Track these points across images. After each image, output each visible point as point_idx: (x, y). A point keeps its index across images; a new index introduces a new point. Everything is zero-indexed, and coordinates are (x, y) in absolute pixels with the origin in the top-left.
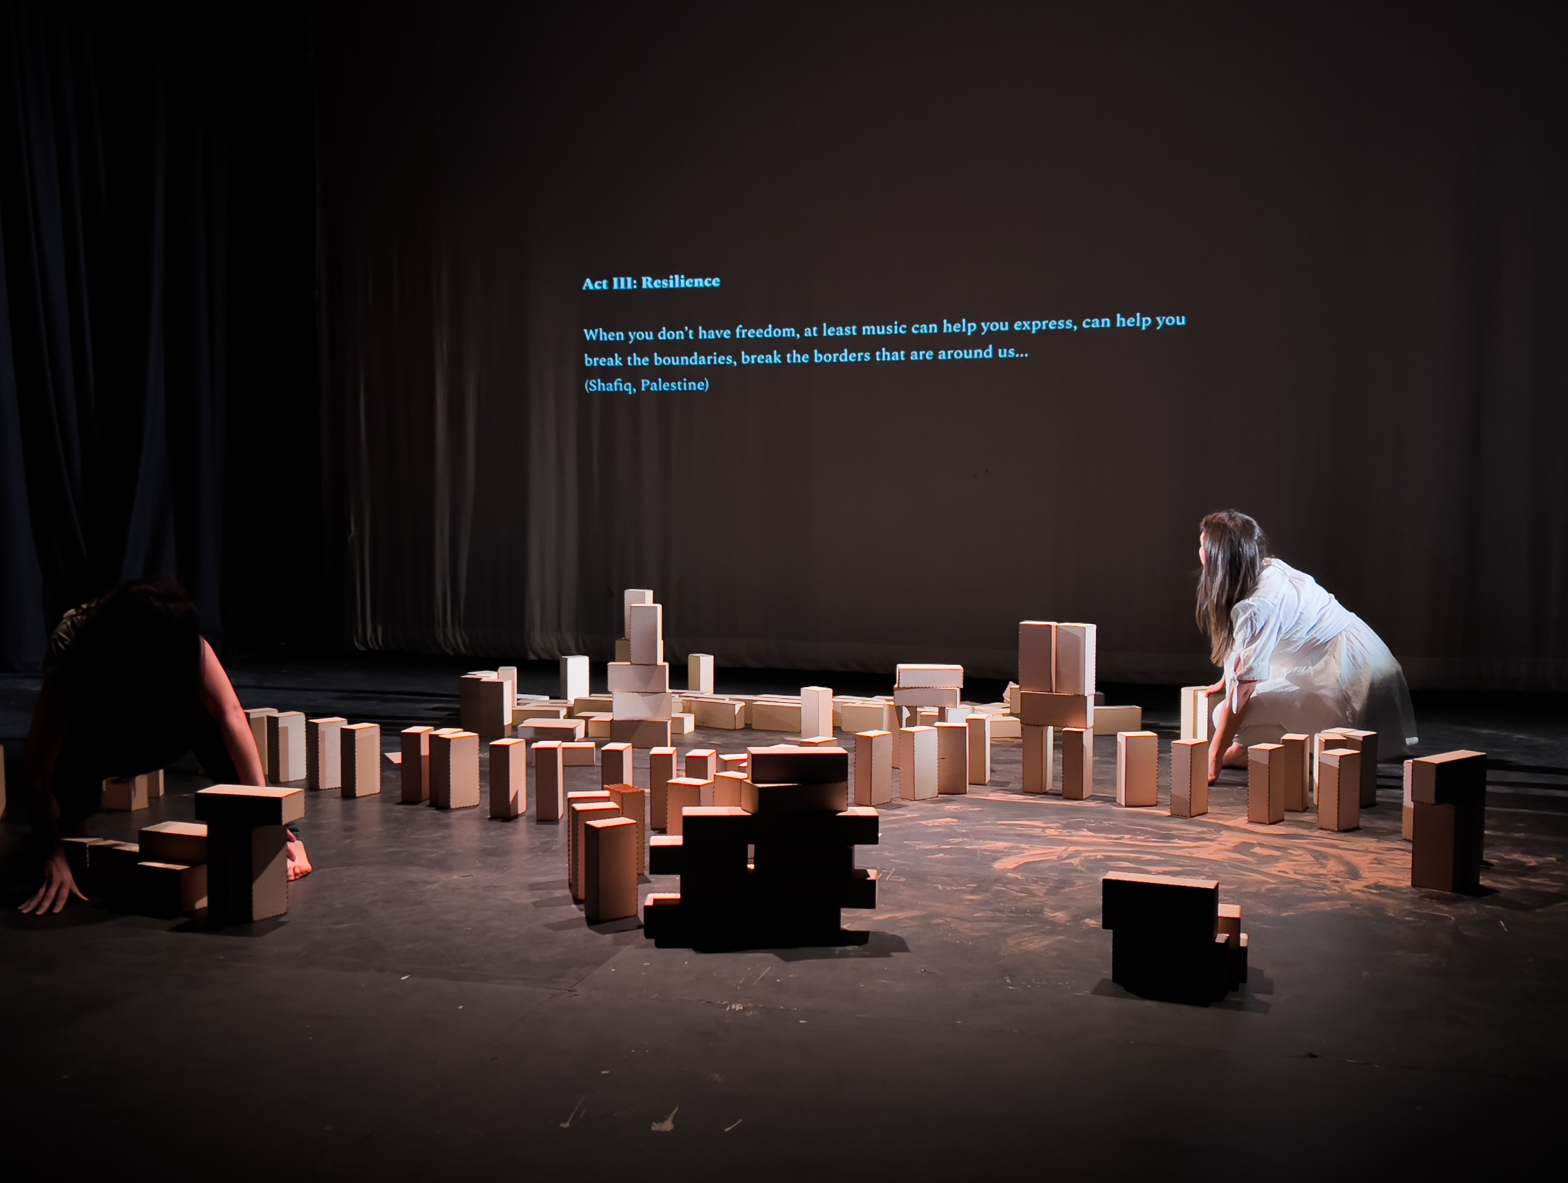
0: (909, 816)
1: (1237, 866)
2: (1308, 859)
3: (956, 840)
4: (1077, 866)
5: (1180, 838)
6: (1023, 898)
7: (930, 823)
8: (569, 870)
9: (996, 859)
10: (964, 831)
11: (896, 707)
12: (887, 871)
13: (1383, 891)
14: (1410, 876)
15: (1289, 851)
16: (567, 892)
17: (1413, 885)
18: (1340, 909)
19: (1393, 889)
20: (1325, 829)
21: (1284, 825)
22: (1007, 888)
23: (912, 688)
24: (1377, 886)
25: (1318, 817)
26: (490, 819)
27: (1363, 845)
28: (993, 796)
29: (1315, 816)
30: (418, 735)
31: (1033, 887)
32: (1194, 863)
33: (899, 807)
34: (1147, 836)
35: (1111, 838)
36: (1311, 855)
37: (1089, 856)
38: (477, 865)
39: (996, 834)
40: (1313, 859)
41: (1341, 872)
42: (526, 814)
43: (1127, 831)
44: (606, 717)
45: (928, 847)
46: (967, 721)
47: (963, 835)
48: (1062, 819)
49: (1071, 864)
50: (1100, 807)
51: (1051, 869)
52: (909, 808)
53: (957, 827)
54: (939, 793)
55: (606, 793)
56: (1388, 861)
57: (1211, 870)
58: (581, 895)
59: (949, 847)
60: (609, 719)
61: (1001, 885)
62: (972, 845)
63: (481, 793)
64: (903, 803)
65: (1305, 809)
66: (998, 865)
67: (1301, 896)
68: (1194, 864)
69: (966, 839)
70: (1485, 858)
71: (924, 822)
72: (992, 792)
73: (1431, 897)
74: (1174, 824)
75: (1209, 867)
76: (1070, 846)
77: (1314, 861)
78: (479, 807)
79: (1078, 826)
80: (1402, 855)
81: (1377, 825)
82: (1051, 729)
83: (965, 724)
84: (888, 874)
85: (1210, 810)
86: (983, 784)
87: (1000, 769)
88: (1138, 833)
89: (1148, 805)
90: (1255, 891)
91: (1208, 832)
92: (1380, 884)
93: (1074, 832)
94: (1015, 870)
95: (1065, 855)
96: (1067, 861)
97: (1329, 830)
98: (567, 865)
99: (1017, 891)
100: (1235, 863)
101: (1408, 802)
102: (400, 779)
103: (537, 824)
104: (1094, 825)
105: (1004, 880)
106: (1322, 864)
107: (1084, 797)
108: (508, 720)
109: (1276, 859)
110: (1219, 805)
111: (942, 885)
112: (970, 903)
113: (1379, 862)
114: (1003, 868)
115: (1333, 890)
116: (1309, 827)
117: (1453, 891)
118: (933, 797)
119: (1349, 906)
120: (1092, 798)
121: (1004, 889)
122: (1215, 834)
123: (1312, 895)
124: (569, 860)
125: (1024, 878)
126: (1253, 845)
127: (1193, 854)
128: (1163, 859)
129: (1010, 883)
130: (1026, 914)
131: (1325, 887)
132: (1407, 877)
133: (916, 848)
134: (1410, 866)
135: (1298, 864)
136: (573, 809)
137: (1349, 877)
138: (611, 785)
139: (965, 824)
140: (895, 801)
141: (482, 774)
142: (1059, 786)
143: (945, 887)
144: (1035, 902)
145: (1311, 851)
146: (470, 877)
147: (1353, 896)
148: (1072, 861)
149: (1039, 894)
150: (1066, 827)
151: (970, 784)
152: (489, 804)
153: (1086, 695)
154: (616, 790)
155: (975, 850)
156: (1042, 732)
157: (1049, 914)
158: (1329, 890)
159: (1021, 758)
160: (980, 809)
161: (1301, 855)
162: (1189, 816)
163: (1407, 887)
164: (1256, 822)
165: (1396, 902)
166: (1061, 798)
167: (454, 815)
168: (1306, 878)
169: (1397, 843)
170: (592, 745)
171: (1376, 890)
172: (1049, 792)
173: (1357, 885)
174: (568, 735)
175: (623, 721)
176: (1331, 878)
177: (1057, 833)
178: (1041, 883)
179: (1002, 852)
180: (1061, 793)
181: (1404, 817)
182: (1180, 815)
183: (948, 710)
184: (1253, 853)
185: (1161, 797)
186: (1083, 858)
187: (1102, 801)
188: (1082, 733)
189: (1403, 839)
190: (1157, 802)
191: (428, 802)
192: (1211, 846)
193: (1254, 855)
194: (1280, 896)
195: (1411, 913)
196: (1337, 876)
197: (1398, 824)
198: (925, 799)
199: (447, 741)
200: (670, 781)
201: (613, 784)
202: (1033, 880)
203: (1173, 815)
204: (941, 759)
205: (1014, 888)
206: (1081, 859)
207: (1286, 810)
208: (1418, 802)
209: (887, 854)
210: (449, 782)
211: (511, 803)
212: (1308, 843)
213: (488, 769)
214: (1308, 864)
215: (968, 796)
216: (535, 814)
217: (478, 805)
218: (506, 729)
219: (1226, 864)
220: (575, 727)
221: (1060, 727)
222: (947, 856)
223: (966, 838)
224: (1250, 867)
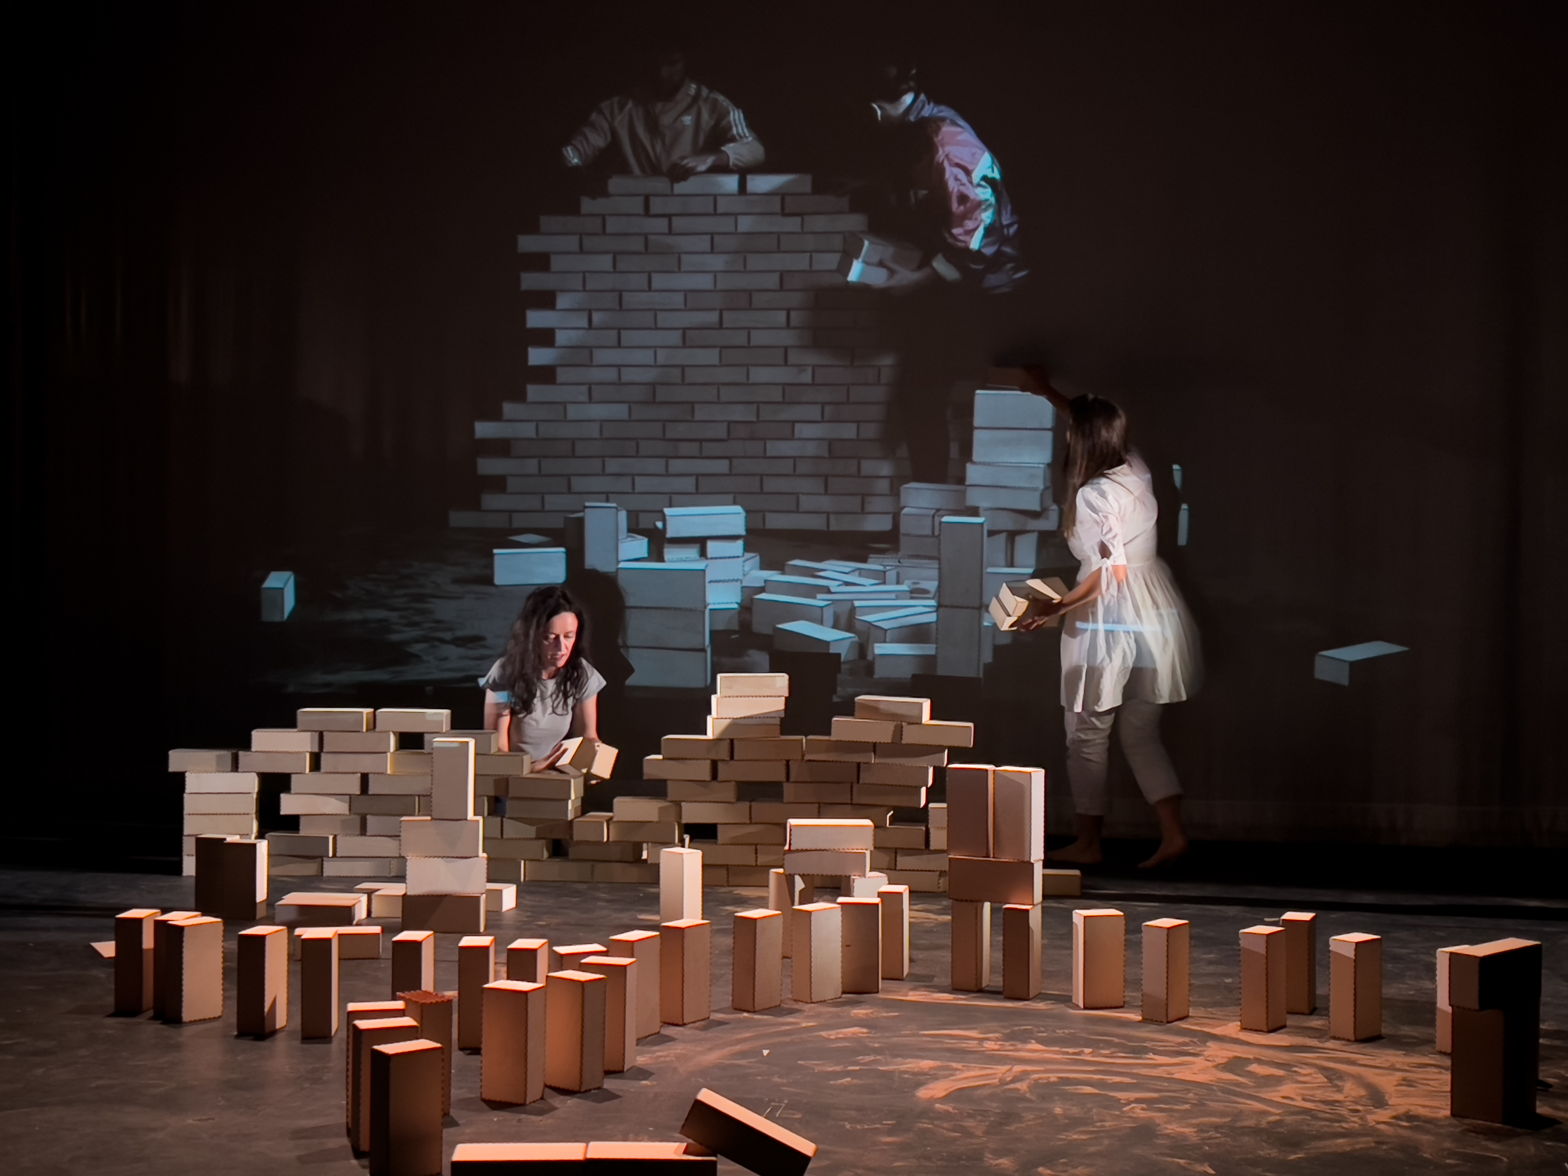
0: (804, 1025)
1: (1228, 1090)
2: (1319, 1080)
3: (868, 1058)
4: (1025, 1093)
5: (1156, 1052)
6: (955, 1139)
7: (832, 1034)
8: (347, 1110)
9: (919, 1085)
10: (876, 1045)
11: (786, 876)
12: (776, 1104)
13: (1415, 1123)
14: (1449, 1103)
15: (1294, 1069)
16: (345, 1141)
17: (1453, 1114)
18: (1362, 1149)
19: (1428, 1121)
20: (1338, 1039)
21: (1287, 1033)
22: (936, 1126)
23: (807, 850)
24: (1409, 1117)
25: (1329, 1023)
26: (237, 1037)
27: (1387, 1061)
28: (914, 996)
29: (1325, 1019)
30: (139, 922)
31: (969, 1123)
32: (1174, 1087)
33: (791, 1012)
34: (1113, 1050)
35: (1067, 1053)
36: (1322, 1074)
37: (1040, 1078)
38: (220, 1104)
39: (920, 1049)
40: (1326, 1080)
41: (1362, 1097)
42: (287, 1029)
43: (1088, 1043)
44: (397, 889)
45: (830, 1069)
46: (880, 895)
47: (876, 1051)
48: (1005, 1027)
49: (1017, 1090)
50: (1052, 1009)
51: (992, 1097)
52: (805, 1014)
53: (869, 1040)
54: (844, 992)
55: (399, 1005)
56: (1420, 1081)
57: (1197, 1097)
58: (365, 1146)
59: (858, 1068)
60: (402, 893)
61: (927, 1121)
62: (887, 1065)
63: (225, 998)
64: (796, 1006)
65: (1312, 1011)
66: (923, 1093)
67: (1313, 1131)
68: (1174, 1089)
69: (879, 1057)
70: (1541, 1077)
71: (824, 1034)
72: (912, 989)
73: (1476, 1131)
74: (1148, 1033)
75: (1193, 1091)
76: (1015, 1065)
77: (1327, 1082)
78: (221, 1019)
79: (1024, 1037)
80: (1436, 1073)
81: (1402, 1033)
82: (987, 906)
83: (877, 900)
84: (778, 1108)
85: (1192, 1012)
86: (900, 979)
87: (920, 956)
88: (1101, 1045)
89: (1113, 1006)
90: (1253, 1126)
91: (1191, 1043)
92: (1411, 1113)
93: (1020, 1046)
94: (946, 1099)
95: (1008, 1077)
96: (1012, 1086)
97: (1344, 1039)
98: (345, 1102)
99: (948, 1130)
100: (1227, 1086)
101: (1443, 1002)
102: (113, 979)
103: (302, 1043)
104: (1044, 1035)
105: (931, 1114)
106: (1337, 1086)
107: (1031, 996)
108: (261, 893)
109: (1279, 1080)
110: (1205, 1005)
111: (849, 1123)
112: (886, 1147)
113: (1409, 1083)
114: (929, 1096)
115: (1353, 1122)
116: (1318, 1035)
117: (1504, 1122)
118: (836, 998)
119: (1373, 1145)
120: (1041, 997)
121: (931, 1126)
122: (1200, 1046)
123: (1326, 1129)
124: (347, 1097)
125: (957, 1111)
126: (1248, 1061)
127: (1173, 1074)
128: (1135, 1081)
129: (938, 1119)
130: (962, 1162)
131: (1341, 1119)
132: (1444, 1103)
133: (814, 1069)
134: (1448, 1088)
135: (1306, 1087)
136: (355, 1026)
137: (1371, 1104)
138: (406, 992)
139: (878, 1035)
140: (786, 1004)
141: (226, 972)
142: (998, 981)
143: (853, 1126)
144: (971, 1144)
145: (1323, 1069)
146: (210, 1121)
147: (1378, 1130)
148: (1018, 1085)
149: (977, 1134)
150: (1011, 1037)
151: (883, 979)
152: (236, 1016)
153: (1032, 861)
154: (414, 999)
155: (892, 1072)
156: (976, 909)
157: (991, 1161)
158: (1347, 1122)
159: (949, 942)
160: (896, 1014)
161: (1310, 1074)
162: (1165, 1021)
163: (1446, 1117)
164: (1251, 1030)
165: (1432, 1138)
166: (1002, 996)
167: (187, 1031)
168: (1316, 1106)
169: (1431, 1057)
170: (377, 929)
171: (1408, 1122)
172: (987, 989)
173: (1383, 1115)
174: (343, 915)
175: (419, 896)
176: (1349, 1106)
177: (997, 1047)
178: (979, 1118)
179: (925, 1074)
180: (1001, 989)
181: (1438, 1023)
182: (1154, 1020)
183: (854, 879)
184: (1249, 1072)
185: (1130, 994)
186: (1032, 1082)
187: (1053, 1002)
188: (1027, 911)
189: (1437, 1051)
190: (1124, 1002)
191: (151, 1013)
192: (1193, 1063)
193: (1251, 1074)
194: (1286, 1132)
195: (1452, 1154)
196: (1356, 1103)
197: (1430, 1030)
198: (825, 1001)
199: (180, 929)
200: (486, 986)
201: (409, 990)
202: (968, 1113)
203: (1146, 1020)
204: (846, 946)
205: (945, 1125)
206: (1030, 1083)
207: (1288, 1013)
208: (1458, 1007)
209: (776, 1079)
210: (181, 985)
211: (265, 1014)
212: (1318, 1058)
213: (234, 964)
214: (1318, 1086)
215: (881, 995)
216: (299, 1028)
217: (220, 1017)
218: (258, 907)
219: (1215, 1088)
220: (354, 905)
221: (1000, 902)
222: (855, 1081)
223: (879, 1055)
224: (1247, 1092)
